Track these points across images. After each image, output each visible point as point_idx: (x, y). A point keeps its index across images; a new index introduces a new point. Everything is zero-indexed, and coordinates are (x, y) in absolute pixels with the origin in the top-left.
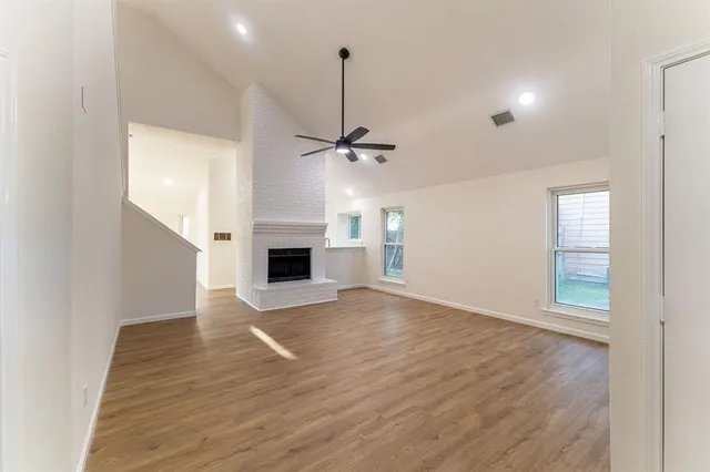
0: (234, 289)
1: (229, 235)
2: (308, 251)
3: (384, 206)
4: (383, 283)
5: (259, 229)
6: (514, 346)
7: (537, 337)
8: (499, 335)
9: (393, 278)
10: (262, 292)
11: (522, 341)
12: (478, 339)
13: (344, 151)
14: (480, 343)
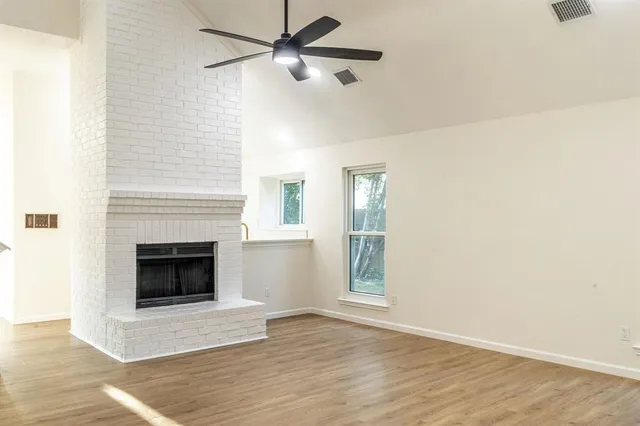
0: (67, 321)
1: (54, 218)
2: (210, 247)
3: (348, 165)
4: (345, 304)
5: (119, 207)
6: (593, 413)
7: (628, 395)
8: (563, 394)
9: (367, 296)
10: (126, 327)
11: (605, 403)
12: (529, 403)
13: (287, 60)
14: (536, 408)
